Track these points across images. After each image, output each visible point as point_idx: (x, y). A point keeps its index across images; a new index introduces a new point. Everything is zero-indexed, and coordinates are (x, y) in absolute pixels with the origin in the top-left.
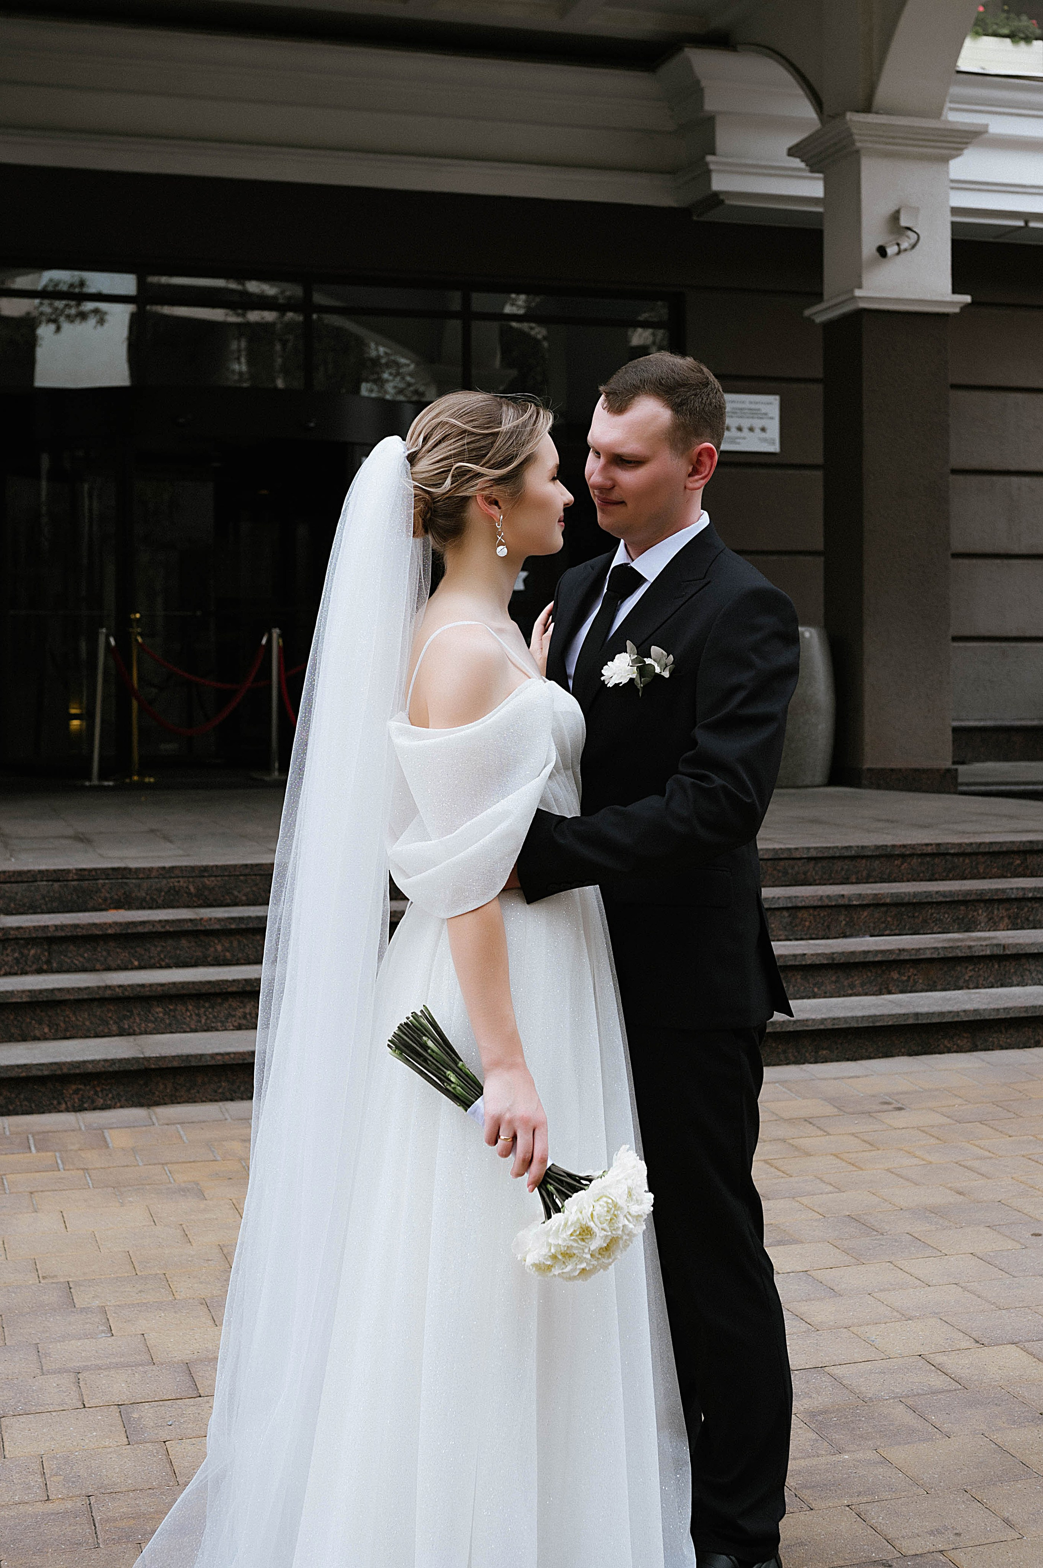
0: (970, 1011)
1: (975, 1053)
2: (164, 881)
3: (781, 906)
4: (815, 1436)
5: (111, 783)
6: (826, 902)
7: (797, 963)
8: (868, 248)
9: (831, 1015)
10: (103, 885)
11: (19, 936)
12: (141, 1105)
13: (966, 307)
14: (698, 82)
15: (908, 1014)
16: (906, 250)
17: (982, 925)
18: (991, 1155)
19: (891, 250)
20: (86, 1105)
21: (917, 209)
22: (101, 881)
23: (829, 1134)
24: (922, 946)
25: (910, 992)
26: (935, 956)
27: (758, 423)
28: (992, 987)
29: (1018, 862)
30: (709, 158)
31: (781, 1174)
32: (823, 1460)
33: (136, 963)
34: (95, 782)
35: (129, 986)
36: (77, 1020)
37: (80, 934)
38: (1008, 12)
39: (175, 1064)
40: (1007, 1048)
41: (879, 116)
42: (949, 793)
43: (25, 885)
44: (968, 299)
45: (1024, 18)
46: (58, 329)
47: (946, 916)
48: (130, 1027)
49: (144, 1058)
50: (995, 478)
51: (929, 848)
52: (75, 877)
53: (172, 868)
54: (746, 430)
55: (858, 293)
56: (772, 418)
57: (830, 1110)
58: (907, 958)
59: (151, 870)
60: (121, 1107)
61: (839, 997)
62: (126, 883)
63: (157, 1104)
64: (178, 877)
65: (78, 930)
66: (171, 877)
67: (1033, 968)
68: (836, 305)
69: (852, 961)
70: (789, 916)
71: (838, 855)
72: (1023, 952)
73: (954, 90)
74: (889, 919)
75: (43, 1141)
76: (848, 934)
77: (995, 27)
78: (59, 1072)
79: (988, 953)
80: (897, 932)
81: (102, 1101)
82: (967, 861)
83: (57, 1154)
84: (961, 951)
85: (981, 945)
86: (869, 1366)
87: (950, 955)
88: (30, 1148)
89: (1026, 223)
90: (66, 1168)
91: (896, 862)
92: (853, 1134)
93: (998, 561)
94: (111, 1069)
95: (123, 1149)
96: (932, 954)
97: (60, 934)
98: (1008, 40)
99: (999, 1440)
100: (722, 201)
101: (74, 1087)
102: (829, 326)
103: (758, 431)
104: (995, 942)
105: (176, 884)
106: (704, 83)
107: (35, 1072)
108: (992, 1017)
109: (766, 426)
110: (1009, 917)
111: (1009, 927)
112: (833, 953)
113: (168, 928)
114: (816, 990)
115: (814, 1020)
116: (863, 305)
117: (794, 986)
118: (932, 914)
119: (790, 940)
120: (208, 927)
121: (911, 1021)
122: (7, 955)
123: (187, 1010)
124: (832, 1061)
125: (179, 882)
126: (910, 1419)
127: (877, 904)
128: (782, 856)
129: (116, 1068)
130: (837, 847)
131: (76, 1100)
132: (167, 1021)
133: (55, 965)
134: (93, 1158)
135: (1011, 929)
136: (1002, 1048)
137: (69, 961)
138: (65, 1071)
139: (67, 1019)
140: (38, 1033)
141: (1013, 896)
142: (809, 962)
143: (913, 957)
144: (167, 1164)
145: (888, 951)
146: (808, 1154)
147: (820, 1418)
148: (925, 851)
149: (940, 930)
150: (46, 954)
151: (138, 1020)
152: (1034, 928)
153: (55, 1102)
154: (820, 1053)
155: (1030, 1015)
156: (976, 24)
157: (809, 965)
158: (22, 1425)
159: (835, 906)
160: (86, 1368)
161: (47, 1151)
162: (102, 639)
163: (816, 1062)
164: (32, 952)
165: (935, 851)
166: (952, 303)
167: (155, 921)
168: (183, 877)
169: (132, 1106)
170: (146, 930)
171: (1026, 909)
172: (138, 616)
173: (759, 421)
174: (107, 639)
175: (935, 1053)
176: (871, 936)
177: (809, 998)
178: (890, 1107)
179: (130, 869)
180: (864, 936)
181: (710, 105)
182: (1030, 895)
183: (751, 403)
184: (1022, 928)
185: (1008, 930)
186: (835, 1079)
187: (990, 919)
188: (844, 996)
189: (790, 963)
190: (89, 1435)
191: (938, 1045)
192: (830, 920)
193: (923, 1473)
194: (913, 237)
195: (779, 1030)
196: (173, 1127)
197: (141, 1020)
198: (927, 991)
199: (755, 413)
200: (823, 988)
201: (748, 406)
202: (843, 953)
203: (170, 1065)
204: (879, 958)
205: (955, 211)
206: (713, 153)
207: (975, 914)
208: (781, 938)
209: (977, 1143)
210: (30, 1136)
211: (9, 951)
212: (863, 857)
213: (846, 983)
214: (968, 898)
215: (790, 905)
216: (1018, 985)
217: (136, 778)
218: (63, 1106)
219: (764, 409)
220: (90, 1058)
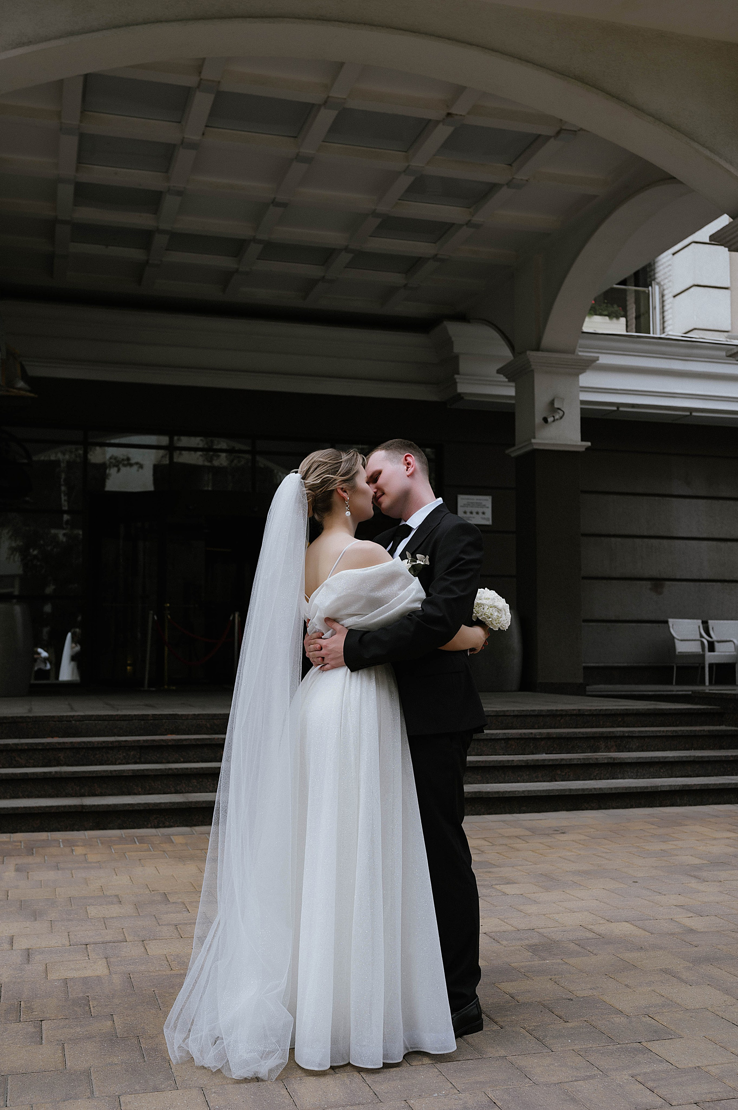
0: (597, 788)
1: (600, 811)
2: (195, 721)
3: (501, 737)
4: (532, 954)
5: (154, 689)
6: (524, 736)
7: (510, 765)
8: (538, 419)
9: (528, 789)
10: (165, 722)
11: (126, 745)
12: (187, 826)
13: (588, 449)
14: (450, 338)
15: (566, 789)
16: (557, 419)
17: (603, 749)
18: (610, 851)
19: (550, 419)
20: (161, 825)
21: (564, 399)
22: (164, 721)
23: (528, 843)
24: (573, 758)
25: (567, 781)
26: (579, 763)
27: (480, 510)
28: (608, 779)
29: (620, 719)
30: (456, 376)
31: (506, 858)
32: (536, 962)
33: (182, 760)
34: (146, 688)
35: (180, 769)
36: (155, 785)
37: (155, 745)
38: (607, 303)
39: (204, 805)
40: (616, 808)
41: (543, 353)
42: (582, 695)
43: (127, 722)
44: (589, 444)
45: (615, 306)
46: (119, 470)
47: (584, 745)
48: (181, 789)
49: (188, 802)
50: (603, 538)
51: (575, 711)
52: (152, 718)
53: (199, 715)
54: (474, 514)
55: (533, 441)
56: (488, 507)
57: (528, 833)
58: (565, 763)
59: (188, 715)
60: (178, 826)
61: (531, 782)
62: (176, 722)
63: (195, 825)
64: (201, 719)
65: (155, 742)
66: (198, 719)
67: (629, 770)
68: (522, 447)
69: (537, 764)
70: (505, 743)
71: (528, 714)
72: (624, 761)
73: (581, 342)
74: (555, 746)
75: (142, 840)
76: (534, 752)
77: (600, 311)
78: (148, 808)
79: (606, 761)
80: (559, 752)
81: (168, 823)
82: (594, 718)
83: (149, 845)
84: (592, 761)
85: (602, 758)
86: (556, 929)
87: (587, 762)
88: (135, 842)
89: (618, 408)
90: (155, 850)
91: (558, 719)
92: (540, 843)
93: (605, 581)
94: (173, 807)
95: (181, 843)
96: (577, 761)
97: (146, 744)
98: (607, 318)
99: (621, 957)
100: (462, 398)
101: (155, 816)
102: (518, 458)
103: (480, 514)
104: (609, 756)
105: (201, 723)
106: (453, 339)
107: (136, 808)
108: (608, 792)
109: (485, 511)
110: (616, 746)
111: (616, 751)
112: (527, 760)
113: (198, 742)
114: (519, 779)
115: (518, 791)
116: (535, 447)
117: (508, 777)
118: (577, 744)
119: (505, 755)
120: (217, 743)
121: (567, 793)
122: (120, 754)
123: (208, 781)
124: (528, 813)
125: (202, 722)
126: (577, 948)
127: (549, 738)
128: (500, 714)
129: (176, 806)
130: (528, 710)
131: (156, 823)
132: (199, 787)
133: (143, 760)
134: (167, 847)
135: (617, 752)
136: (614, 808)
137: (150, 758)
138: (151, 807)
139: (150, 785)
140: (136, 791)
141: (618, 735)
142: (515, 764)
143: (568, 763)
144: (203, 850)
145: (555, 759)
146: (518, 850)
147: (534, 947)
148: (572, 713)
149: (581, 751)
150: (139, 754)
151: (184, 786)
152: (629, 751)
153: (146, 823)
154: (522, 808)
155: (628, 791)
156: (590, 310)
157: (516, 766)
158: (154, 944)
159: (528, 738)
160: (180, 924)
161: (144, 844)
162: (151, 616)
163: (520, 813)
164: (132, 753)
165: (578, 713)
166: (581, 446)
167: (192, 739)
168: (204, 719)
169: (182, 826)
170: (187, 743)
171: (624, 742)
172: (168, 605)
173: (481, 509)
174: (152, 617)
175: (580, 810)
176: (546, 754)
177: (515, 783)
178: (559, 832)
179: (178, 715)
180: (542, 754)
181: (456, 350)
182: (627, 735)
183: (477, 500)
184: (622, 751)
185: (615, 752)
186: (530, 820)
187: (606, 747)
188: (533, 782)
189: (506, 765)
190: (186, 947)
191: (581, 806)
192: (525, 745)
193: (585, 968)
194: (561, 413)
195: (501, 796)
196: (204, 835)
197: (186, 786)
198: (574, 780)
199: (479, 505)
200: (522, 778)
201: (475, 501)
202: (533, 760)
203: (201, 806)
204: (550, 763)
205: (583, 402)
206: (458, 374)
207: (599, 744)
208: (500, 754)
209: (604, 846)
210: (135, 838)
211: (120, 752)
212: (541, 716)
213: (534, 776)
214: (595, 735)
215: (505, 737)
216: (621, 778)
217: (166, 687)
218: (150, 825)
219: (484, 503)
220: (163, 801)
